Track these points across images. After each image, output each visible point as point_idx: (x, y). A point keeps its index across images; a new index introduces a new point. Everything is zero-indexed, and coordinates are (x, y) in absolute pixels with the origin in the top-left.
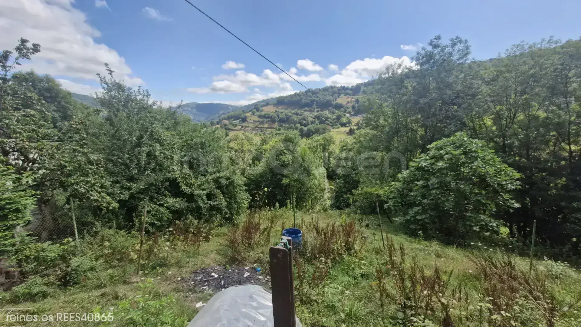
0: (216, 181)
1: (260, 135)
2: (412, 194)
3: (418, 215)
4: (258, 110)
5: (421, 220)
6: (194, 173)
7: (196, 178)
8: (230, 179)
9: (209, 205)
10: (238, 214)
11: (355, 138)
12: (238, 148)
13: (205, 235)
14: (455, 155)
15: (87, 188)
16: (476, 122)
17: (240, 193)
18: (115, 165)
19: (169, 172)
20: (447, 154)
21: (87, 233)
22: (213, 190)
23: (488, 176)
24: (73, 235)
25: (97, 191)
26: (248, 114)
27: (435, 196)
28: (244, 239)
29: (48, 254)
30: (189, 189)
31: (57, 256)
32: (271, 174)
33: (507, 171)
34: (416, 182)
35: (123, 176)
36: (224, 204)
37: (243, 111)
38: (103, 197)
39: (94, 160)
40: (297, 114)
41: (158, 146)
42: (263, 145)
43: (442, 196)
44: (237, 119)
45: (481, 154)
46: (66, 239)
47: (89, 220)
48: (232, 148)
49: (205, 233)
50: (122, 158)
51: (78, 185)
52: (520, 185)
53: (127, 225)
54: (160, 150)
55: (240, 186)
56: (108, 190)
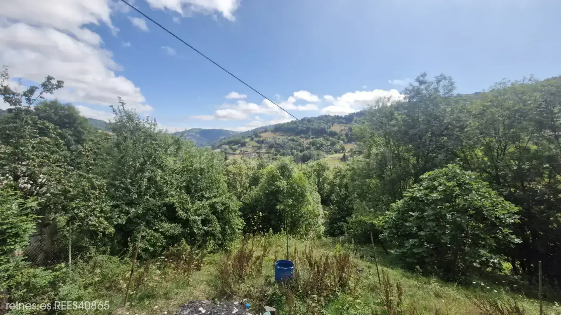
0: (212, 206)
1: (258, 159)
2: (407, 224)
3: (414, 248)
4: (256, 136)
5: (419, 253)
6: (191, 198)
7: (193, 203)
8: (225, 205)
9: (203, 231)
10: (231, 240)
11: (348, 165)
12: (236, 172)
13: (197, 262)
14: (449, 187)
15: (87, 213)
16: (467, 153)
17: (235, 219)
18: (117, 189)
19: (167, 197)
20: (440, 184)
21: (80, 258)
22: (208, 216)
23: (484, 209)
24: (66, 260)
25: (96, 216)
26: (248, 140)
27: (431, 229)
28: (235, 270)
29: (38, 281)
30: (185, 215)
31: (47, 283)
32: (266, 200)
33: (503, 204)
34: (411, 213)
35: (124, 201)
36: (219, 229)
37: (243, 137)
38: (101, 222)
39: (98, 185)
40: (293, 140)
41: (159, 172)
42: (260, 169)
43: (438, 228)
44: (238, 144)
45: (475, 186)
46: (59, 265)
47: (84, 245)
48: (230, 172)
49: (198, 260)
50: (124, 182)
51: (79, 209)
52: (519, 219)
53: (121, 250)
54: (161, 175)
55: (235, 211)
56: (107, 215)
